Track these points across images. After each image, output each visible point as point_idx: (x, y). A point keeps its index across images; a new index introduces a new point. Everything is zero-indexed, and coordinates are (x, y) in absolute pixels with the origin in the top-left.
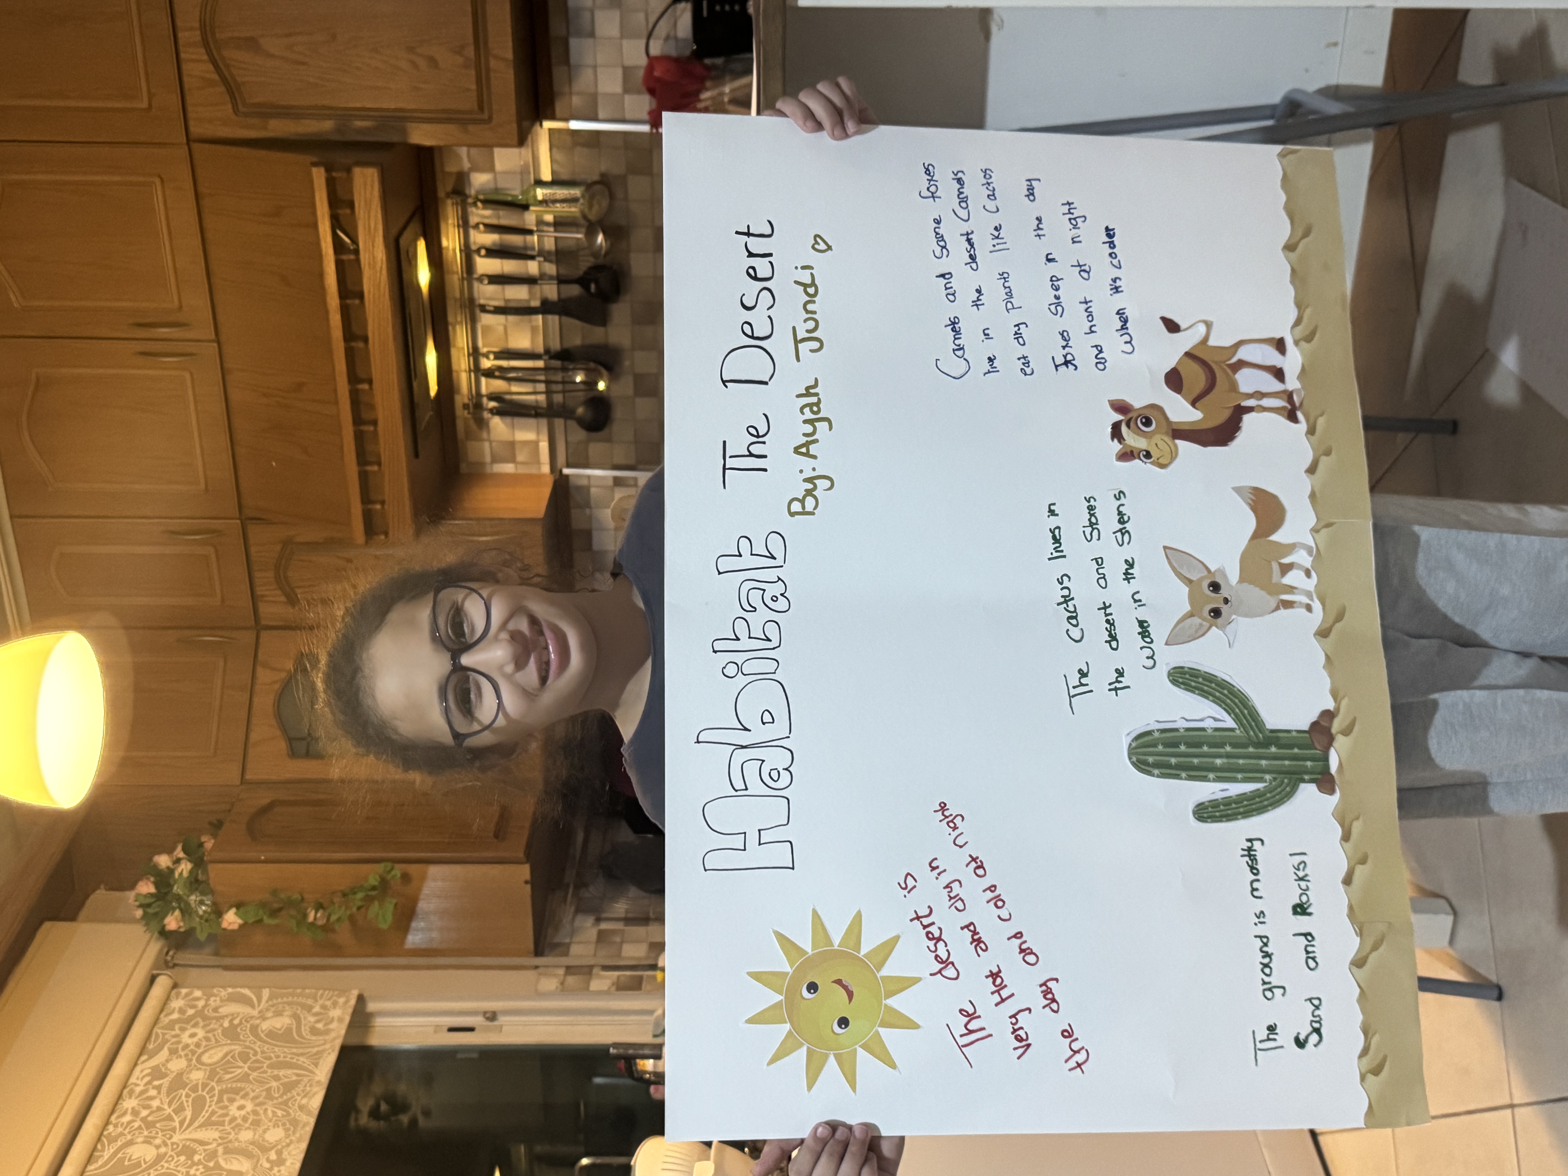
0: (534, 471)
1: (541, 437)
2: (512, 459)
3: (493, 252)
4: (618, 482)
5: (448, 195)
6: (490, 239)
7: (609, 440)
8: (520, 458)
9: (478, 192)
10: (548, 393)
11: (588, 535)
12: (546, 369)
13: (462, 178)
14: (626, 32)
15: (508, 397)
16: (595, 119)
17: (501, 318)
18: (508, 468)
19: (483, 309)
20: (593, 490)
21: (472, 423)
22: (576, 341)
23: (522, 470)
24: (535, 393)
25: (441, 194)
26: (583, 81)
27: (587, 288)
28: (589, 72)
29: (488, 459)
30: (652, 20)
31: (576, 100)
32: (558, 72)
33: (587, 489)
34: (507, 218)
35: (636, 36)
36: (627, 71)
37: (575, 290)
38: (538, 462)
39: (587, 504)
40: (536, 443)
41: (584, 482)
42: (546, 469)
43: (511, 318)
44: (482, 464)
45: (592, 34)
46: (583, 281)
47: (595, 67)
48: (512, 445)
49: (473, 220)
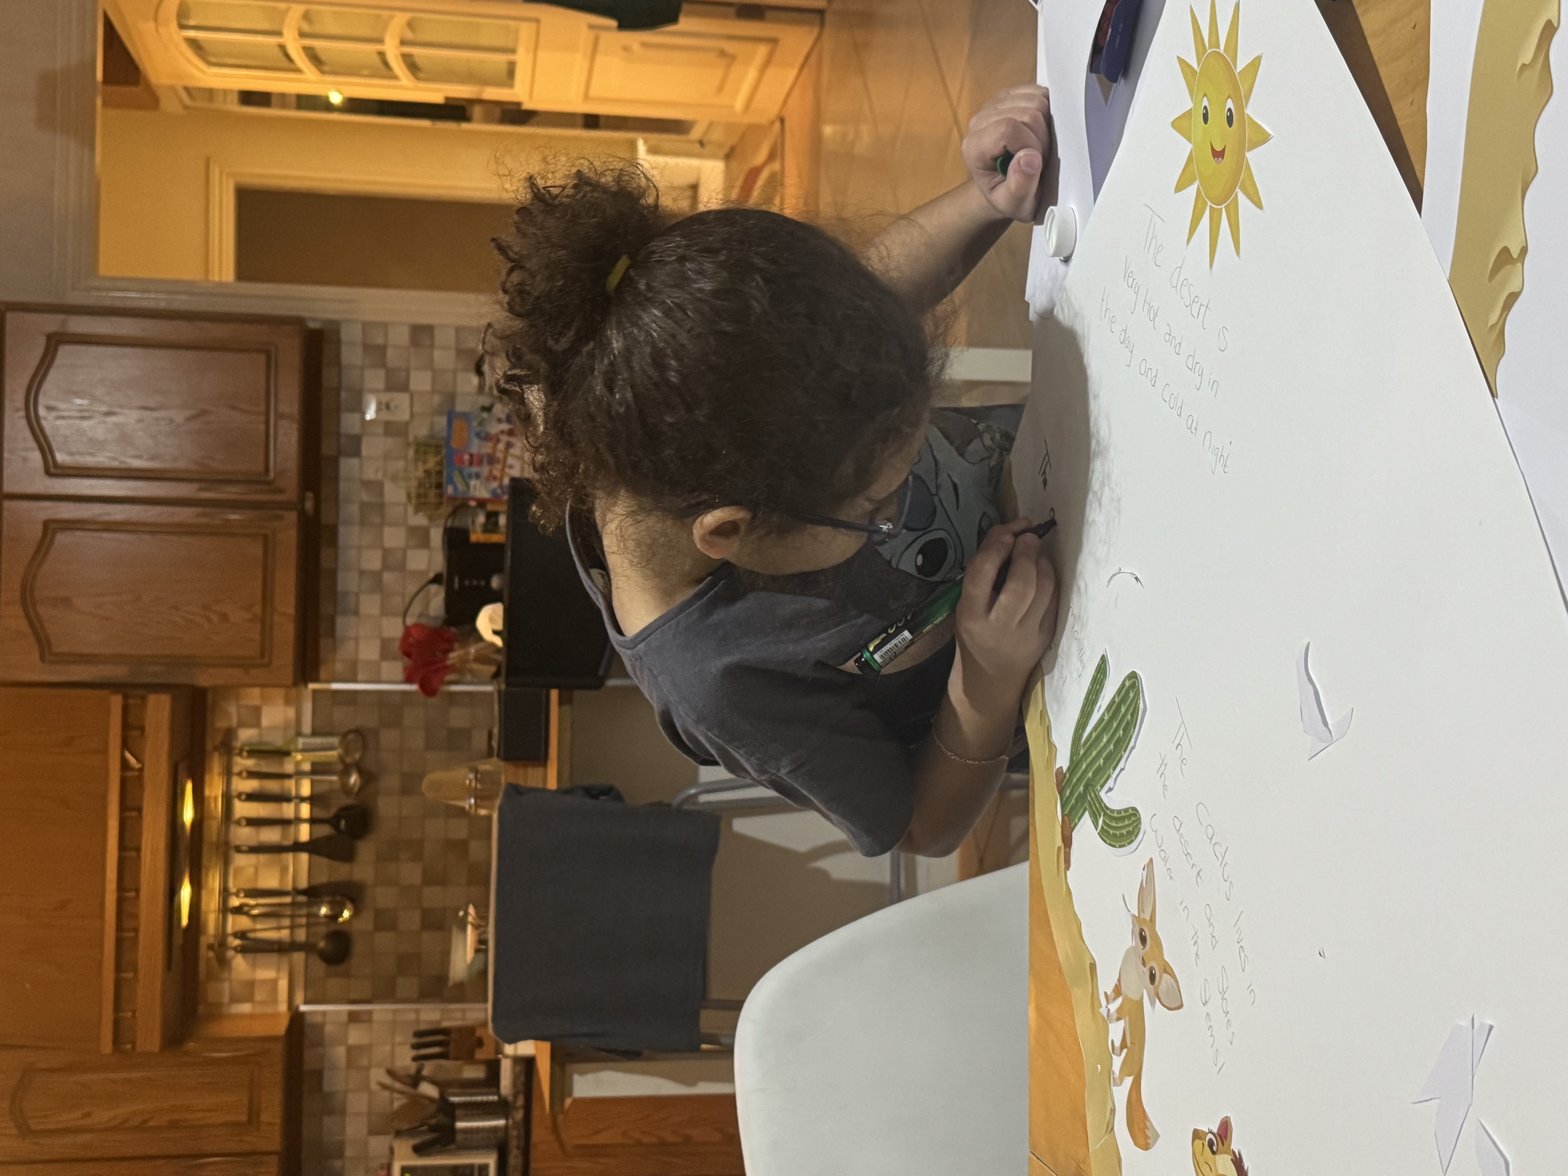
0: (269, 1010)
1: (281, 975)
2: (250, 999)
3: (252, 797)
4: (353, 1018)
5: (216, 749)
6: (250, 785)
7: (347, 975)
8: (259, 996)
9: (244, 745)
10: (292, 927)
11: (319, 1074)
12: (293, 904)
13: (230, 734)
14: (385, 612)
15: (252, 935)
16: (355, 681)
17: (252, 859)
18: (245, 1008)
19: (238, 849)
20: (329, 1028)
21: (214, 963)
22: (322, 879)
23: (259, 1010)
24: (279, 928)
25: (209, 746)
26: (345, 652)
27: (336, 827)
28: (351, 645)
29: (226, 999)
30: (407, 600)
31: (339, 667)
32: (324, 643)
33: (320, 1027)
34: (267, 767)
35: (395, 614)
36: (385, 643)
37: (325, 830)
38: (275, 1001)
39: (320, 1043)
40: (275, 982)
41: (319, 1019)
42: (283, 1007)
43: (262, 858)
44: (219, 1005)
45: (356, 613)
46: (333, 822)
47: (357, 639)
48: (251, 984)
49: (236, 769)
